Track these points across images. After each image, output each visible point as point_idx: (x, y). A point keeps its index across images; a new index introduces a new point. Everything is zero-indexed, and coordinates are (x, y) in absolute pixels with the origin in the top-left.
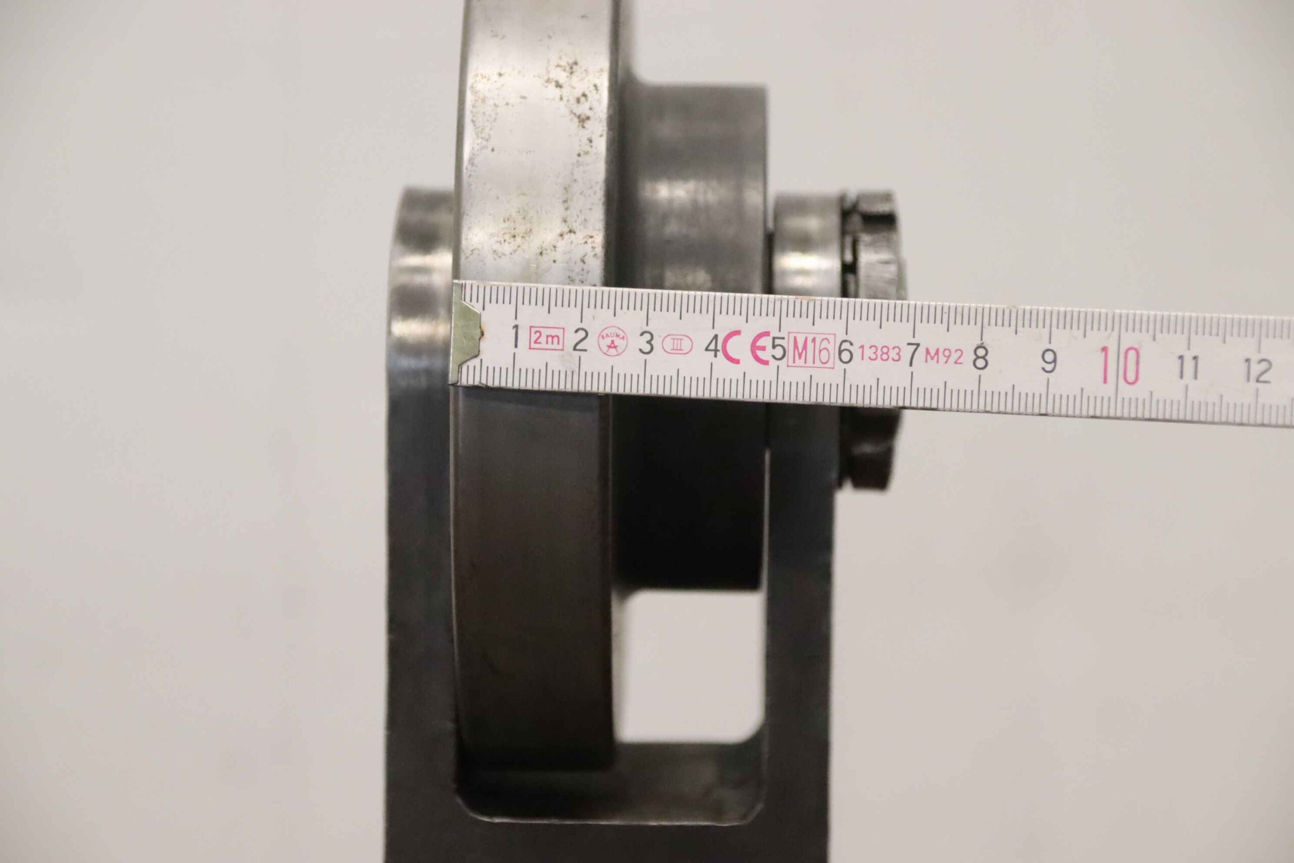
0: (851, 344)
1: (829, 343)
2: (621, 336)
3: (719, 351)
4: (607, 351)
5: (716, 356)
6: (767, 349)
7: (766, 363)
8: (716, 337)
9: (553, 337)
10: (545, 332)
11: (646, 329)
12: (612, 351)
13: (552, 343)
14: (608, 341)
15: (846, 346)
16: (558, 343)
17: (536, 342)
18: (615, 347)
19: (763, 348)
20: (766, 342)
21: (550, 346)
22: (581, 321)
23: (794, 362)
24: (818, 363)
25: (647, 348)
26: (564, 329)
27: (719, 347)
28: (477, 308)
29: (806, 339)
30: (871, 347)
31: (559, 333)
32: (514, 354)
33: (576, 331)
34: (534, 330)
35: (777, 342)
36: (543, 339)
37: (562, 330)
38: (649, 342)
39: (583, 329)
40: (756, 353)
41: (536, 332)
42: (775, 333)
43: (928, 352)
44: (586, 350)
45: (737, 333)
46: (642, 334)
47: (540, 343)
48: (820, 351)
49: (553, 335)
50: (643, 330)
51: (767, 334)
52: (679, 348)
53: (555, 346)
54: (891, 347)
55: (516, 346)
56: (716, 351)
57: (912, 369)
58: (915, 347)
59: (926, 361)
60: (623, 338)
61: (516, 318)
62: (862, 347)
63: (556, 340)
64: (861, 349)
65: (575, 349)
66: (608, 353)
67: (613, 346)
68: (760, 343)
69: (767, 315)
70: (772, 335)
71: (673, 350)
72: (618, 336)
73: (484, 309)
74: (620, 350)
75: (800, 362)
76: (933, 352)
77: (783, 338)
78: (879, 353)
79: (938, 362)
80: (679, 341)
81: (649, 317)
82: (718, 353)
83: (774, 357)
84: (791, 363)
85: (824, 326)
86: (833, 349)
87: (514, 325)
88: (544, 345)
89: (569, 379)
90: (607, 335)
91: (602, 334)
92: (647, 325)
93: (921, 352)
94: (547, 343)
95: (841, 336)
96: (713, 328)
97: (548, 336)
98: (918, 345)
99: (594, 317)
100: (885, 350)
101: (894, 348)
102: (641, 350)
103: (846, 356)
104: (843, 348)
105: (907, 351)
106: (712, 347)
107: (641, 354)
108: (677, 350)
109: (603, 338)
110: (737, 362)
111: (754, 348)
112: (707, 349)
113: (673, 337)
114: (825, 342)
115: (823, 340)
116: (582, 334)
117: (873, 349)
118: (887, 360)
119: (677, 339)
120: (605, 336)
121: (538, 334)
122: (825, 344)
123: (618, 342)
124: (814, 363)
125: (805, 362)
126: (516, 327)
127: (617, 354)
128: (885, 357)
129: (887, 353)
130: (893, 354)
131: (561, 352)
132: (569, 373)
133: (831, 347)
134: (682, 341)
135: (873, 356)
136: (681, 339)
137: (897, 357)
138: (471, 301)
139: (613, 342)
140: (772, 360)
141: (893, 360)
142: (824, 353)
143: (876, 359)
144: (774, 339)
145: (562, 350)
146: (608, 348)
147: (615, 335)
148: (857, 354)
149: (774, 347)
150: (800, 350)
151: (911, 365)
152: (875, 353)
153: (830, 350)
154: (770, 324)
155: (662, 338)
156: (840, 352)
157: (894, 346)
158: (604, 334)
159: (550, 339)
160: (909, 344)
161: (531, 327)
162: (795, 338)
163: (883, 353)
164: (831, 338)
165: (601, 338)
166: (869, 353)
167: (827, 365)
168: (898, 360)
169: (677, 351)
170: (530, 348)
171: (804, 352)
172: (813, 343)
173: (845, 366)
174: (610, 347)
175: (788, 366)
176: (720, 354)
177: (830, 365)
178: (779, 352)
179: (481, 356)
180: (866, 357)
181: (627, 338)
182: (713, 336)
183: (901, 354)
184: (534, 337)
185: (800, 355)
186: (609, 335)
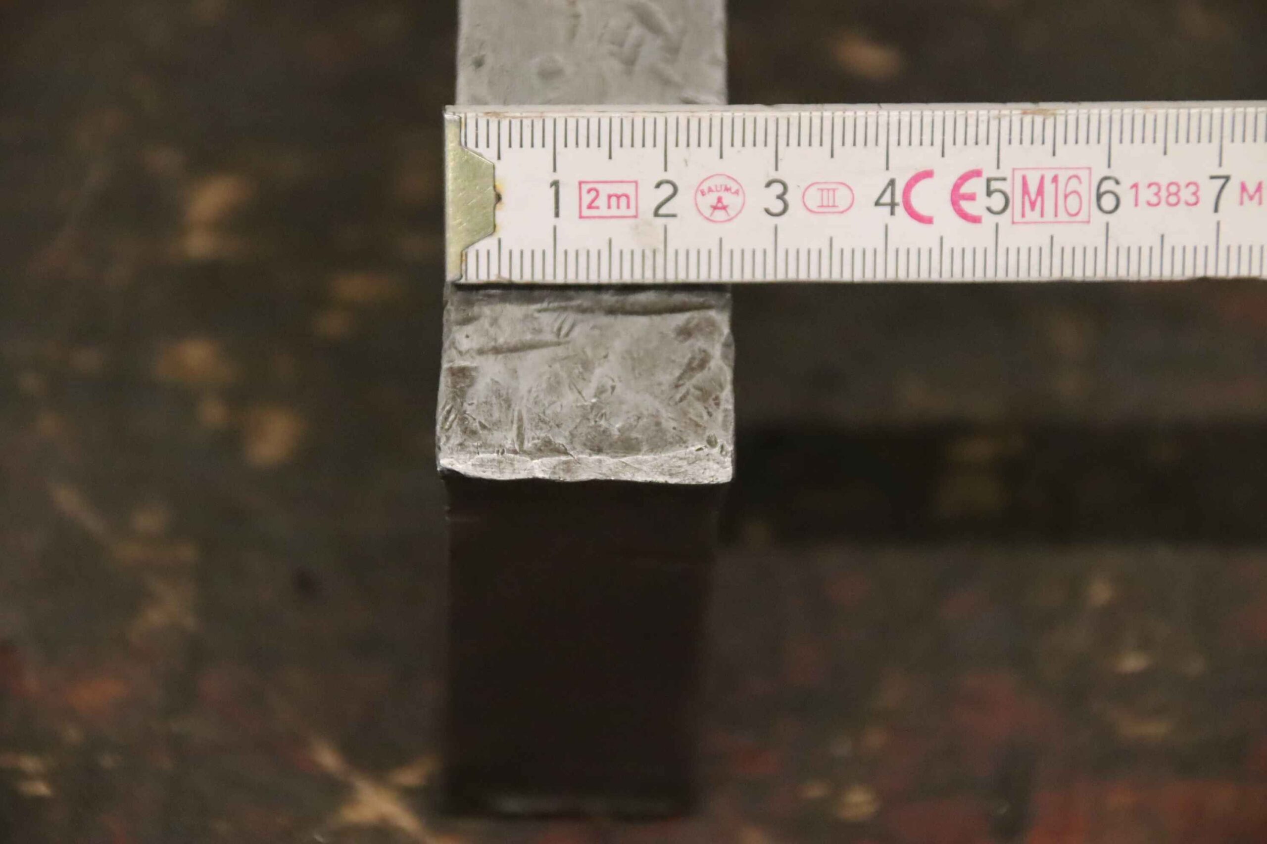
0: (1117, 182)
1: (1080, 182)
2: (733, 190)
3: (897, 204)
4: (712, 214)
5: (892, 213)
6: (978, 198)
7: (976, 220)
8: (892, 183)
9: (618, 197)
10: (605, 190)
11: (774, 175)
12: (720, 215)
13: (618, 207)
14: (712, 199)
15: (1108, 185)
16: (628, 207)
17: (590, 207)
18: (724, 208)
19: (971, 197)
20: (976, 186)
21: (614, 211)
22: (666, 170)
23: (1023, 216)
24: (1062, 216)
25: (778, 206)
26: (636, 182)
27: (899, 198)
28: (490, 155)
29: (1042, 179)
30: (1150, 185)
31: (629, 190)
32: (555, 229)
33: (658, 186)
34: (585, 187)
35: (994, 185)
36: (602, 202)
37: (634, 184)
38: (780, 197)
39: (668, 182)
40: (959, 206)
41: (589, 191)
42: (990, 171)
43: (1244, 188)
44: (674, 216)
45: (928, 174)
46: (768, 185)
47: (597, 208)
48: (1066, 196)
49: (619, 193)
50: (771, 178)
51: (977, 173)
52: (831, 204)
53: (623, 211)
54: (1183, 184)
55: (557, 215)
56: (893, 205)
57: (1217, 217)
58: (1222, 181)
59: (1242, 203)
60: (737, 192)
61: (555, 170)
62: (1135, 186)
63: (623, 201)
64: (1134, 190)
65: (656, 214)
66: (712, 218)
67: (719, 206)
68: (965, 189)
69: (977, 143)
70: (985, 175)
71: (822, 206)
72: (727, 189)
73: (499, 158)
74: (732, 213)
75: (1033, 216)
76: (1251, 188)
77: (1004, 179)
78: (1164, 194)
79: (1260, 203)
80: (831, 193)
81: (780, 156)
82: (897, 208)
83: (989, 209)
84: (1018, 218)
85: (1069, 155)
86: (1088, 193)
87: (551, 181)
88: (604, 211)
89: (649, 263)
90: (710, 190)
91: (701, 188)
92: (777, 169)
93: (1233, 188)
94: (609, 207)
95: (1101, 170)
96: (887, 169)
97: (610, 197)
98: (1227, 178)
99: (686, 161)
100: (1173, 189)
101: (1188, 185)
102: (767, 211)
103: (1108, 202)
104: (1102, 190)
105: (1210, 189)
106: (887, 199)
107: (769, 217)
108: (828, 206)
109: (703, 194)
110: (928, 221)
111: (957, 197)
112: (877, 204)
114: (1074, 181)
115: (1070, 178)
116: (667, 190)
117: (1154, 189)
118: (1176, 204)
119: (828, 190)
120: (706, 190)
121: (593, 194)
122: (1074, 185)
123: (728, 199)
124: (1056, 215)
125: (1042, 215)
126: (555, 184)
127: (729, 218)
128: (1173, 199)
129: (1176, 194)
130: (1186, 194)
131: (633, 221)
132: (649, 254)
133: (1083, 189)
134: (836, 191)
135: (1154, 200)
136: (834, 190)
137: (1192, 200)
138: (477, 146)
139: (720, 200)
140: (986, 216)
141: (1188, 204)
142: (1073, 198)
143: (1158, 204)
144: (989, 181)
145: (636, 217)
146: (712, 209)
147: (723, 188)
148: (1127, 198)
149: (989, 193)
150: (1033, 196)
151: (1216, 210)
152: (1157, 194)
153: (1082, 194)
154: (981, 157)
155: (803, 189)
156: (1099, 197)
157: (1188, 181)
158: (705, 187)
159: (614, 200)
160: (1212, 178)
161: (580, 183)
162: (1024, 178)
163: (1170, 194)
164: (1084, 175)
165: (699, 195)
166: (1146, 194)
167: (1078, 218)
168: (1196, 203)
169: (827, 208)
170: (581, 217)
171: (1039, 199)
172: (1054, 184)
173: (1107, 217)
174: (715, 208)
175: (1013, 223)
176: (900, 210)
177: (1082, 216)
178: (997, 202)
179: (500, 233)
180: (1142, 199)
181: (744, 193)
182: (887, 181)
183: (1199, 194)
184: (587, 199)
185: (1033, 205)
186: (713, 188)
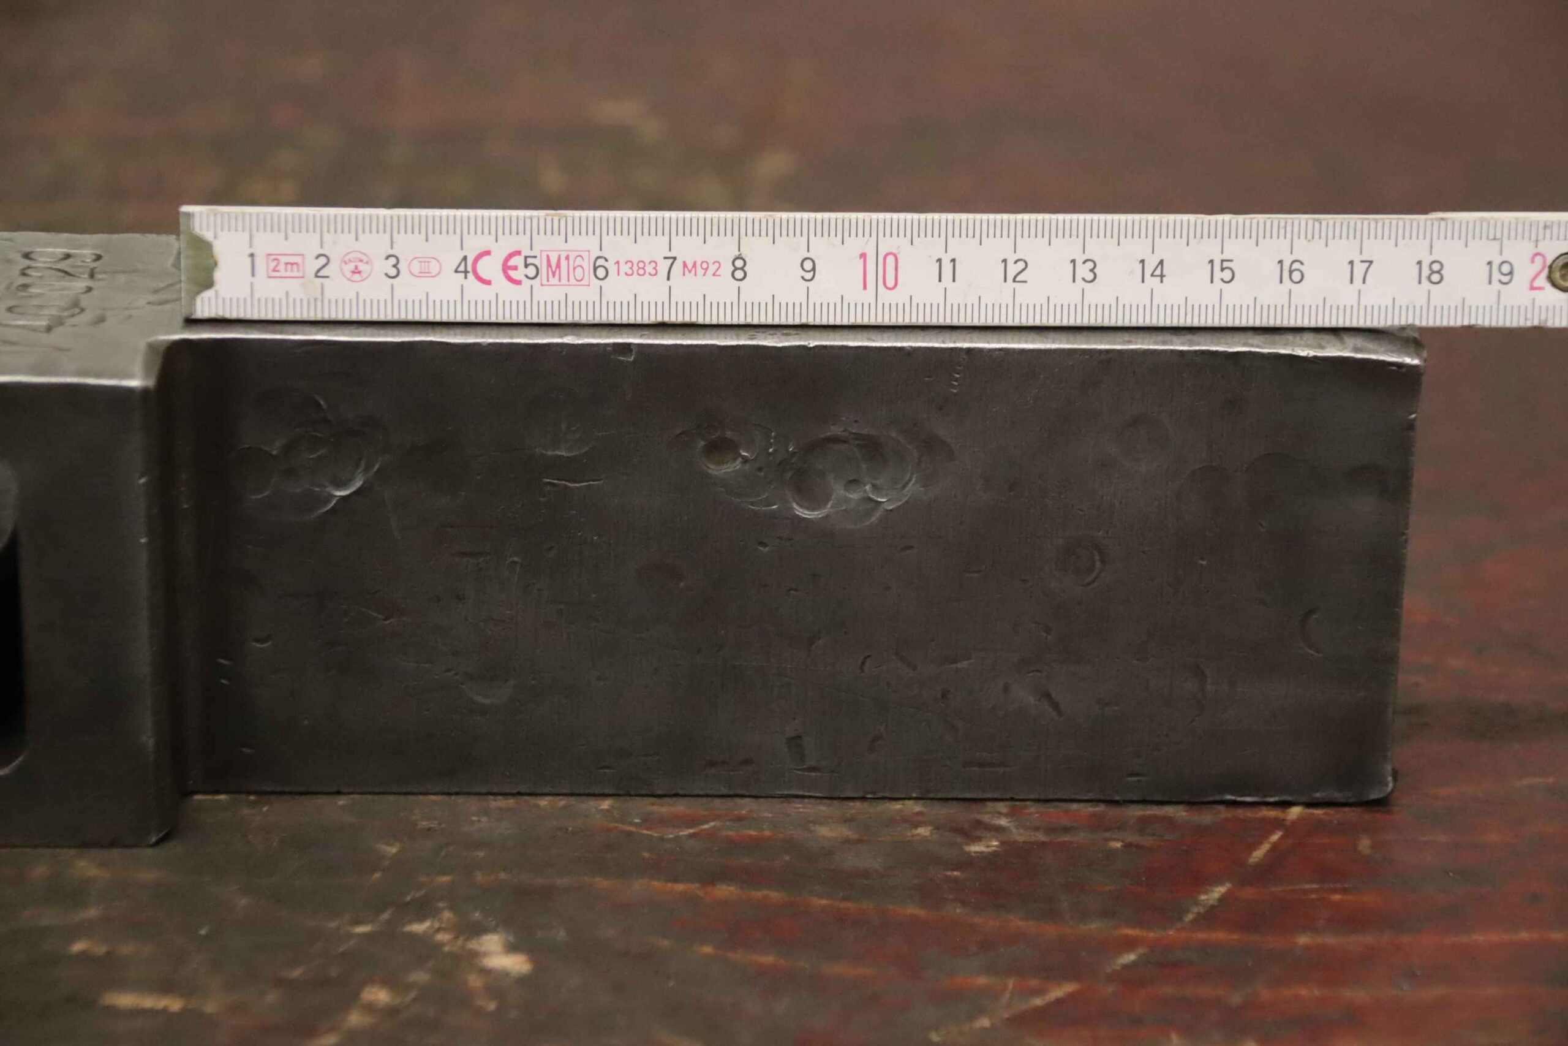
0: (606, 260)
1: (583, 260)
2: (365, 261)
3: (469, 272)
4: (351, 277)
5: (466, 277)
6: (519, 268)
7: (518, 282)
8: (465, 258)
9: (292, 264)
10: (284, 259)
11: (390, 252)
12: (357, 277)
13: (292, 271)
14: (351, 266)
15: (600, 262)
16: (298, 271)
17: (275, 270)
18: (359, 272)
19: (515, 268)
20: (518, 261)
21: (288, 274)
22: (322, 247)
23: (548, 281)
24: (572, 281)
25: (393, 272)
27: (469, 268)
28: (208, 235)
29: (559, 256)
30: (626, 263)
31: (299, 260)
32: (252, 284)
33: (318, 257)
34: (271, 258)
35: (530, 261)
36: (282, 267)
37: (302, 256)
38: (395, 266)
39: (324, 255)
40: (507, 273)
41: (274, 260)
42: (526, 252)
43: (685, 265)
44: (327, 277)
45: (488, 253)
46: (387, 258)
47: (279, 271)
48: (575, 268)
49: (292, 261)
50: (388, 254)
51: (518, 253)
52: (427, 271)
53: (295, 274)
54: (647, 262)
55: (253, 275)
56: (466, 272)
57: (669, 283)
58: (671, 261)
59: (684, 274)
60: (367, 263)
61: (251, 246)
62: (618, 263)
63: (295, 267)
64: (617, 265)
65: (317, 276)
66: (352, 279)
67: (356, 271)
68: (512, 263)
69: (517, 234)
70: (524, 254)
71: (421, 273)
72: (361, 261)
73: (215, 237)
74: (364, 275)
75: (554, 281)
76: (690, 266)
77: (535, 257)
78: (635, 268)
79: (696, 275)
80: (427, 264)
81: (394, 240)
82: (468, 275)
83: (527, 276)
84: (545, 281)
85: (577, 243)
86: (588, 267)
87: (249, 253)
88: (282, 273)
89: (312, 307)
90: (350, 260)
91: (345, 259)
92: (392, 248)
93: (678, 267)
94: (286, 271)
95: (596, 253)
96: (462, 249)
97: (286, 264)
98: (675, 258)
99: (335, 242)
100: (641, 265)
101: (650, 263)
102: (387, 275)
103: (601, 273)
104: (597, 264)
105: (664, 266)
106: (462, 268)
107: (388, 279)
108: (425, 272)
109: (346, 263)
110: (488, 283)
111: (506, 268)
112: (456, 271)
113: (421, 260)
114: (579, 258)
115: (576, 258)
116: (323, 260)
117: (629, 265)
118: (643, 275)
119: (425, 262)
120: (347, 261)
121: (276, 262)
122: (579, 261)
123: (362, 267)
124: (568, 281)
125: (560, 281)
126: (252, 255)
127: (362, 279)
128: (641, 272)
129: (643, 268)
130: (650, 269)
131: (301, 280)
132: (312, 301)
133: (585, 264)
135: (630, 272)
136: (429, 262)
137: (653, 272)
138: (201, 230)
139: (356, 267)
140: (525, 280)
141: (650, 274)
142: (579, 271)
143: (632, 275)
144: (526, 258)
145: (302, 277)
146: (352, 273)
147: (359, 260)
148: (613, 269)
149: (526, 266)
150: (554, 269)
151: (668, 279)
152: (631, 268)
153: (585, 268)
154: (521, 243)
155: (409, 262)
156: (595, 269)
157: (650, 261)
158: (347, 259)
159: (289, 266)
161: (268, 255)
162: (548, 257)
163: (639, 268)
164: (585, 255)
165: (343, 264)
166: (625, 268)
167: (583, 283)
168: (655, 274)
169: (425, 274)
170: (268, 277)
171: (558, 270)
172: (567, 261)
173: (600, 283)
174: (354, 272)
175: (542, 285)
176: (470, 276)
177: (585, 282)
178: (531, 271)
179: (217, 286)
180: (622, 272)
181: (371, 263)
182: (462, 257)
183: (657, 268)
184: (273, 265)
185: (554, 274)
186: (352, 259)
